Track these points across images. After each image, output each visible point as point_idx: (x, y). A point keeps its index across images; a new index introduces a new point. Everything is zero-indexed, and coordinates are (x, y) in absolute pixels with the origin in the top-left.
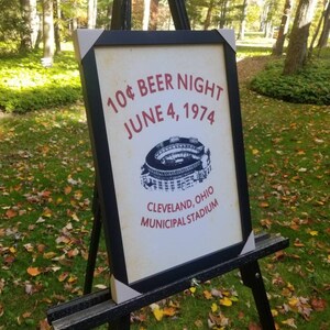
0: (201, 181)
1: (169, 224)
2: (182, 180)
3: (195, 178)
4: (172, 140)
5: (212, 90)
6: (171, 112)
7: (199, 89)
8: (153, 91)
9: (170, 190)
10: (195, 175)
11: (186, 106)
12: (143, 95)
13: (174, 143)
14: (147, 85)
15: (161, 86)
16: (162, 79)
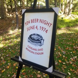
0: (40, 46)
1: (31, 52)
2: (36, 44)
3: (39, 45)
4: (35, 34)
5: (49, 24)
6: (37, 28)
7: (45, 23)
8: (34, 22)
9: (33, 45)
10: (39, 44)
11: (40, 27)
12: (32, 23)
13: (36, 35)
14: (33, 21)
15: (36, 21)
16: (36, 20)
